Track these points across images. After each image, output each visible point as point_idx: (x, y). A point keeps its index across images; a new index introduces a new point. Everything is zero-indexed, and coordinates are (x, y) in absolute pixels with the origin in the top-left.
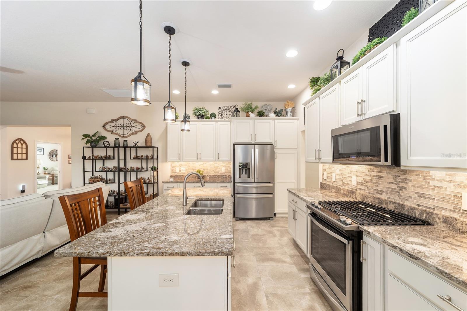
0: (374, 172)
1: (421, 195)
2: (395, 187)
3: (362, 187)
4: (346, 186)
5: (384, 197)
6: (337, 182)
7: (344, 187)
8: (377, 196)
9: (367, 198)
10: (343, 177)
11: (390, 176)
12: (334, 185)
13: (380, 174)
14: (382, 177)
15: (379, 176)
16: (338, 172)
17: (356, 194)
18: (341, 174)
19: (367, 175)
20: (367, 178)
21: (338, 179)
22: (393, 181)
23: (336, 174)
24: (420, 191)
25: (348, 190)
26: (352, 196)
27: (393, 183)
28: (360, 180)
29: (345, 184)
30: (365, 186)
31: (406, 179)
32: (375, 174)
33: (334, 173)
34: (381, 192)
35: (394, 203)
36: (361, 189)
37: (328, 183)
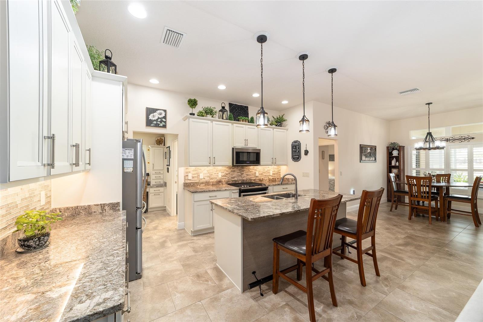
0: (231, 169)
1: (247, 175)
2: (240, 174)
3: (224, 178)
4: (213, 179)
5: (236, 179)
6: (204, 179)
7: (211, 181)
8: (234, 179)
9: (229, 182)
10: (210, 175)
11: (238, 170)
12: (201, 181)
13: (234, 170)
14: (234, 171)
15: (233, 171)
16: (206, 172)
17: (222, 182)
18: (209, 173)
19: (227, 171)
20: (227, 172)
21: (206, 176)
22: (239, 172)
23: (204, 174)
24: (247, 174)
25: (216, 181)
26: (219, 184)
27: (238, 173)
28: (223, 174)
29: (212, 179)
30: (226, 176)
31: (243, 170)
32: (232, 170)
33: (201, 173)
34: (234, 178)
35: (241, 180)
36: (224, 179)
37: (193, 181)
